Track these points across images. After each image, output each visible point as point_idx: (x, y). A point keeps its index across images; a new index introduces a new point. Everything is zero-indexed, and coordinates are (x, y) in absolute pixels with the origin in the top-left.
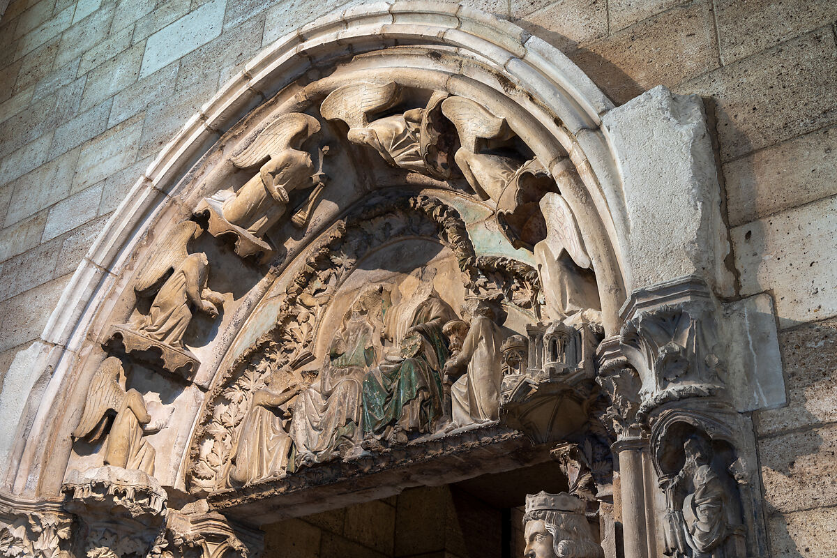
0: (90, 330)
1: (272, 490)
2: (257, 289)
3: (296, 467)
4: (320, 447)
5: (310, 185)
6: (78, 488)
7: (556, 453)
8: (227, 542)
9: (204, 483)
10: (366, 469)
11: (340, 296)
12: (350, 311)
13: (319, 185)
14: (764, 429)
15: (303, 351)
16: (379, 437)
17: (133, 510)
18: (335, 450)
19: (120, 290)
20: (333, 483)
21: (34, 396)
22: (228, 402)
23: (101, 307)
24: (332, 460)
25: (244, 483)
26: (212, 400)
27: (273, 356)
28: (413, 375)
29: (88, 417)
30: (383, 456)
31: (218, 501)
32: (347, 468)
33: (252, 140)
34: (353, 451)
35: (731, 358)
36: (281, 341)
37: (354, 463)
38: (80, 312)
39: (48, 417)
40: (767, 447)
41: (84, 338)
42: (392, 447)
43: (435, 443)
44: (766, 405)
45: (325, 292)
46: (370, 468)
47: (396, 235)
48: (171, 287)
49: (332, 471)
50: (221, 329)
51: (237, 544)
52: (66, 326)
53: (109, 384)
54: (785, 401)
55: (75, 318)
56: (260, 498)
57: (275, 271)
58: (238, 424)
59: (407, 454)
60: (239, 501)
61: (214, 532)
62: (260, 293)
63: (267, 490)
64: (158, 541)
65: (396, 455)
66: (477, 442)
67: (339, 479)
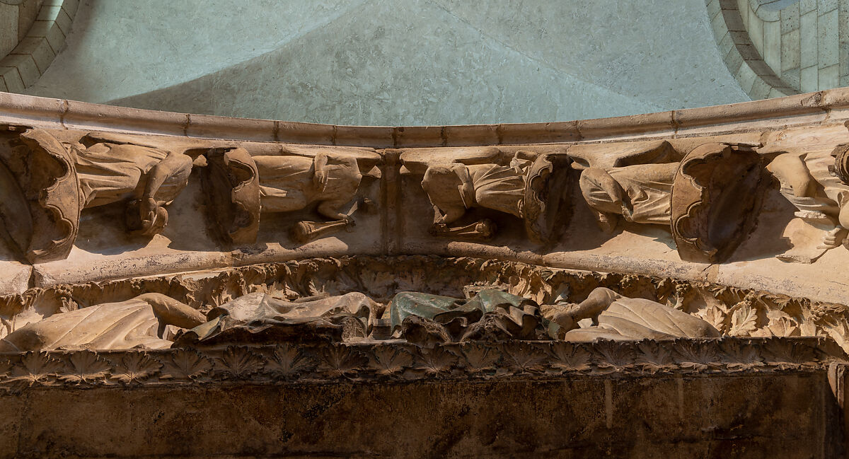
1: (100, 374)
2: (205, 255)
13: (342, 221)
20: (282, 385)
30: (439, 352)
37: (363, 354)
46: (399, 368)
49: (297, 359)
50: (128, 254)
56: (48, 384)
57: (238, 255)
63: (85, 370)
65: (475, 356)
66: (672, 366)
67: (304, 380)
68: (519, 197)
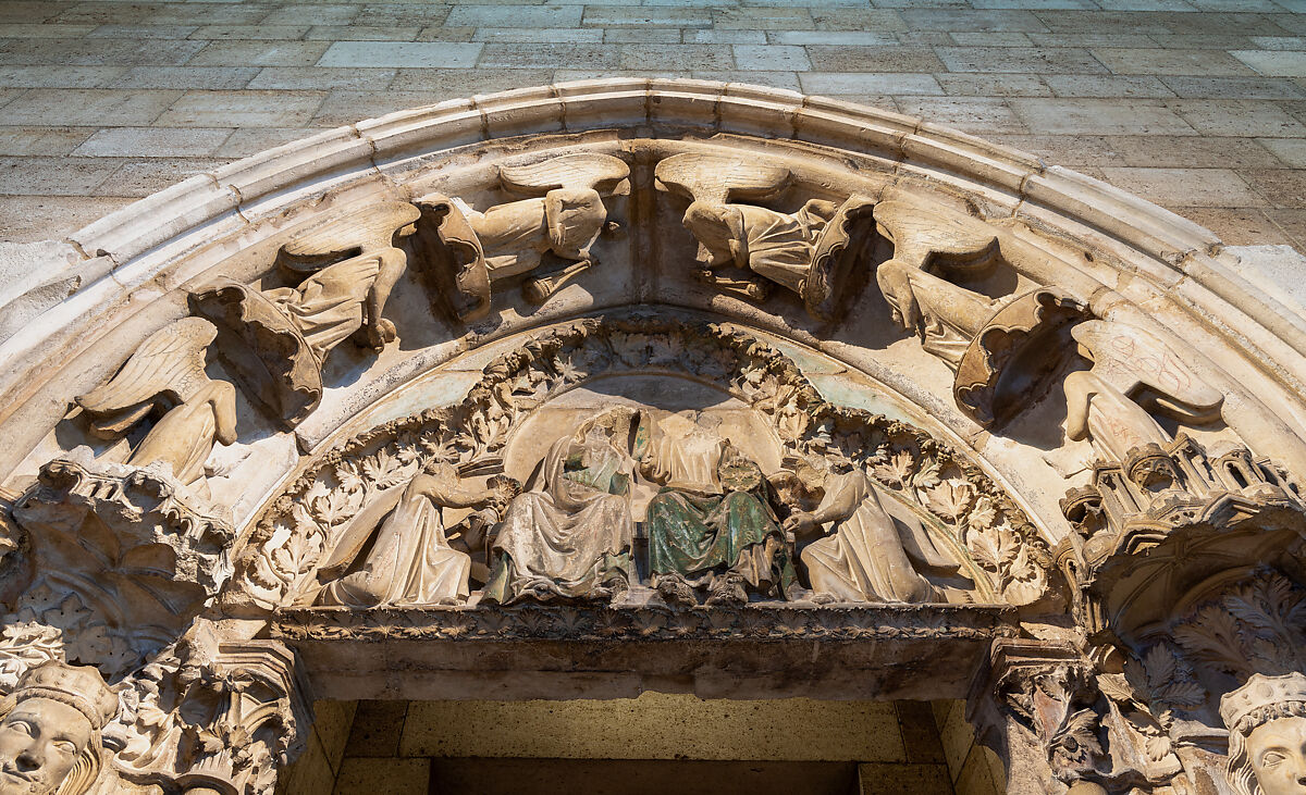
0: (167, 270)
1: (432, 628)
2: (439, 350)
3: (512, 596)
4: (568, 575)
5: (572, 257)
6: (86, 479)
7: (1022, 672)
8: (277, 705)
9: (258, 591)
10: (646, 632)
11: (551, 410)
12: (592, 423)
13: (584, 263)
15: (483, 455)
16: (693, 584)
17: (183, 565)
18: (603, 585)
19: (243, 243)
20: (569, 642)
21: (20, 308)
22: (334, 482)
23: (201, 249)
25: (377, 600)
26: (320, 467)
27: (432, 446)
28: (754, 512)
29: (125, 384)
30: (688, 615)
31: (298, 623)
32: (612, 620)
33: (539, 161)
34: (628, 597)
36: (457, 428)
37: (628, 616)
38: (171, 233)
39: (25, 357)
41: (149, 278)
42: (714, 603)
43: (796, 614)
45: (531, 397)
46: (656, 629)
47: (658, 365)
48: (355, 268)
49: (577, 619)
50: (366, 377)
51: (288, 716)
52: (139, 239)
53: (182, 354)
55: (159, 236)
56: (398, 636)
57: (473, 339)
58: (340, 522)
59: (737, 621)
60: (345, 632)
61: (269, 677)
62: (440, 358)
63: (420, 625)
64: (164, 656)
65: (715, 619)
66: (872, 631)
67: (584, 637)
68: (801, 277)
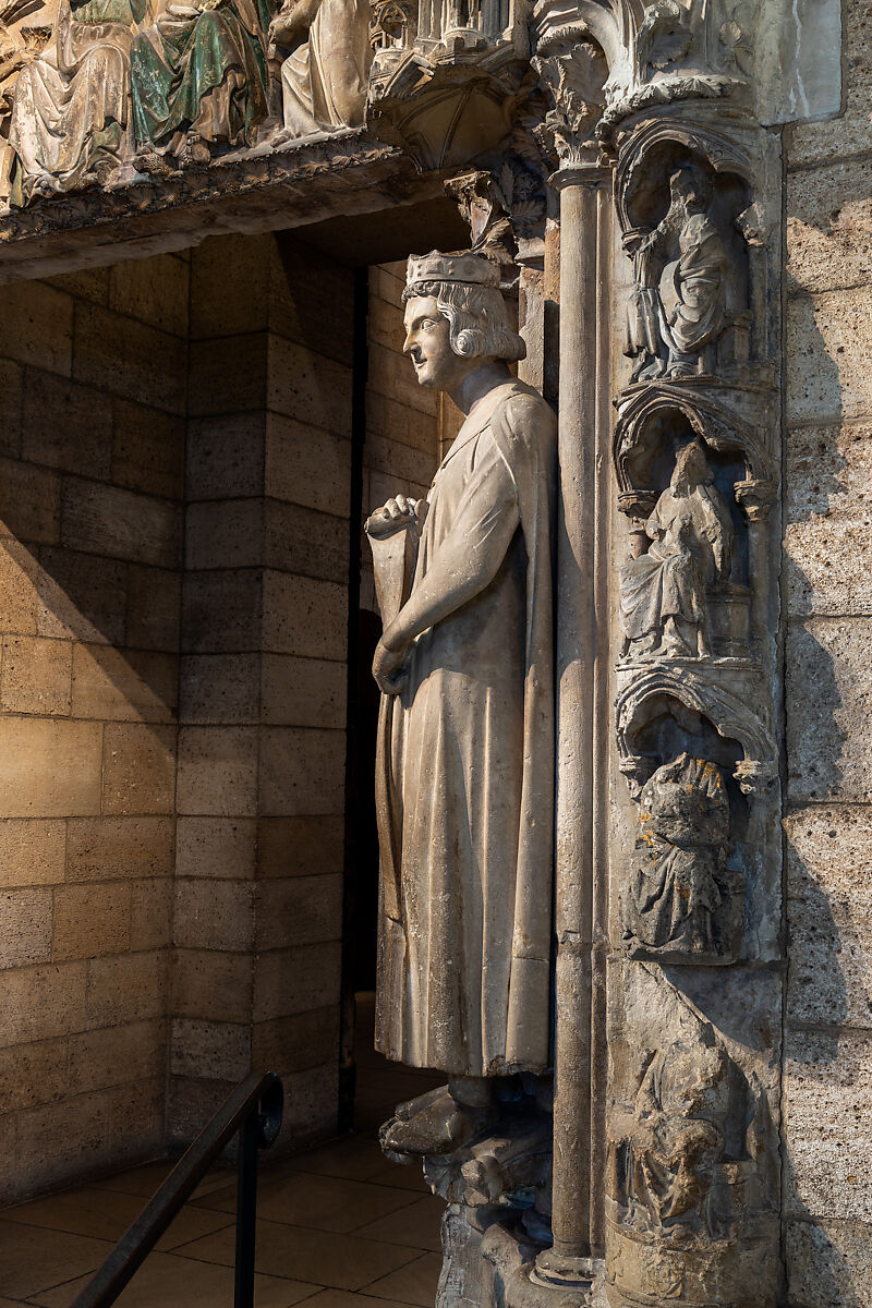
3: (26, 198)
4: (64, 166)
7: (454, 185)
10: (143, 205)
14: (799, 155)
16: (162, 151)
18: (89, 171)
24: (86, 188)
28: (216, 42)
30: (170, 184)
32: (111, 202)
34: (120, 173)
35: (760, 30)
37: (122, 194)
40: (799, 186)
43: (257, 162)
44: (807, 114)
46: (149, 202)
49: (87, 207)
54: (837, 108)
59: (210, 180)
65: (192, 182)
66: (326, 164)
67: (99, 220)
